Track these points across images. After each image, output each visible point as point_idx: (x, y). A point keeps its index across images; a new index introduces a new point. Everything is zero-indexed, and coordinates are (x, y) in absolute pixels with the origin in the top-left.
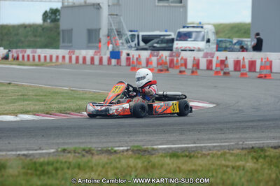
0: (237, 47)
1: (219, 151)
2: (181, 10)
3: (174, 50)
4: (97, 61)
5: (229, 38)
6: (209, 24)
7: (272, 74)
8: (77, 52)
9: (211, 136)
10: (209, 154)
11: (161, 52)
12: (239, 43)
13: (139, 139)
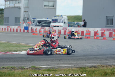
0: (76, 25)
1: (67, 68)
2: (54, 10)
3: (51, 26)
4: (19, 31)
5: (73, 22)
6: (65, 16)
7: (90, 37)
8: (11, 27)
9: (64, 62)
10: (63, 70)
11: (45, 27)
12: (77, 24)
13: (34, 63)
